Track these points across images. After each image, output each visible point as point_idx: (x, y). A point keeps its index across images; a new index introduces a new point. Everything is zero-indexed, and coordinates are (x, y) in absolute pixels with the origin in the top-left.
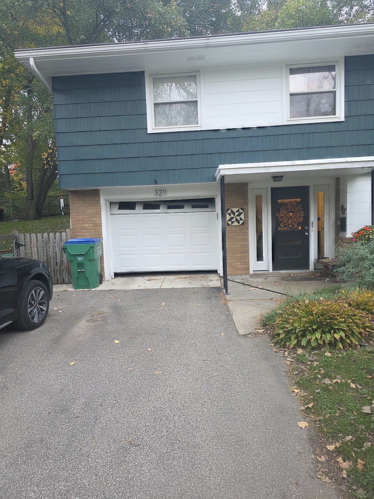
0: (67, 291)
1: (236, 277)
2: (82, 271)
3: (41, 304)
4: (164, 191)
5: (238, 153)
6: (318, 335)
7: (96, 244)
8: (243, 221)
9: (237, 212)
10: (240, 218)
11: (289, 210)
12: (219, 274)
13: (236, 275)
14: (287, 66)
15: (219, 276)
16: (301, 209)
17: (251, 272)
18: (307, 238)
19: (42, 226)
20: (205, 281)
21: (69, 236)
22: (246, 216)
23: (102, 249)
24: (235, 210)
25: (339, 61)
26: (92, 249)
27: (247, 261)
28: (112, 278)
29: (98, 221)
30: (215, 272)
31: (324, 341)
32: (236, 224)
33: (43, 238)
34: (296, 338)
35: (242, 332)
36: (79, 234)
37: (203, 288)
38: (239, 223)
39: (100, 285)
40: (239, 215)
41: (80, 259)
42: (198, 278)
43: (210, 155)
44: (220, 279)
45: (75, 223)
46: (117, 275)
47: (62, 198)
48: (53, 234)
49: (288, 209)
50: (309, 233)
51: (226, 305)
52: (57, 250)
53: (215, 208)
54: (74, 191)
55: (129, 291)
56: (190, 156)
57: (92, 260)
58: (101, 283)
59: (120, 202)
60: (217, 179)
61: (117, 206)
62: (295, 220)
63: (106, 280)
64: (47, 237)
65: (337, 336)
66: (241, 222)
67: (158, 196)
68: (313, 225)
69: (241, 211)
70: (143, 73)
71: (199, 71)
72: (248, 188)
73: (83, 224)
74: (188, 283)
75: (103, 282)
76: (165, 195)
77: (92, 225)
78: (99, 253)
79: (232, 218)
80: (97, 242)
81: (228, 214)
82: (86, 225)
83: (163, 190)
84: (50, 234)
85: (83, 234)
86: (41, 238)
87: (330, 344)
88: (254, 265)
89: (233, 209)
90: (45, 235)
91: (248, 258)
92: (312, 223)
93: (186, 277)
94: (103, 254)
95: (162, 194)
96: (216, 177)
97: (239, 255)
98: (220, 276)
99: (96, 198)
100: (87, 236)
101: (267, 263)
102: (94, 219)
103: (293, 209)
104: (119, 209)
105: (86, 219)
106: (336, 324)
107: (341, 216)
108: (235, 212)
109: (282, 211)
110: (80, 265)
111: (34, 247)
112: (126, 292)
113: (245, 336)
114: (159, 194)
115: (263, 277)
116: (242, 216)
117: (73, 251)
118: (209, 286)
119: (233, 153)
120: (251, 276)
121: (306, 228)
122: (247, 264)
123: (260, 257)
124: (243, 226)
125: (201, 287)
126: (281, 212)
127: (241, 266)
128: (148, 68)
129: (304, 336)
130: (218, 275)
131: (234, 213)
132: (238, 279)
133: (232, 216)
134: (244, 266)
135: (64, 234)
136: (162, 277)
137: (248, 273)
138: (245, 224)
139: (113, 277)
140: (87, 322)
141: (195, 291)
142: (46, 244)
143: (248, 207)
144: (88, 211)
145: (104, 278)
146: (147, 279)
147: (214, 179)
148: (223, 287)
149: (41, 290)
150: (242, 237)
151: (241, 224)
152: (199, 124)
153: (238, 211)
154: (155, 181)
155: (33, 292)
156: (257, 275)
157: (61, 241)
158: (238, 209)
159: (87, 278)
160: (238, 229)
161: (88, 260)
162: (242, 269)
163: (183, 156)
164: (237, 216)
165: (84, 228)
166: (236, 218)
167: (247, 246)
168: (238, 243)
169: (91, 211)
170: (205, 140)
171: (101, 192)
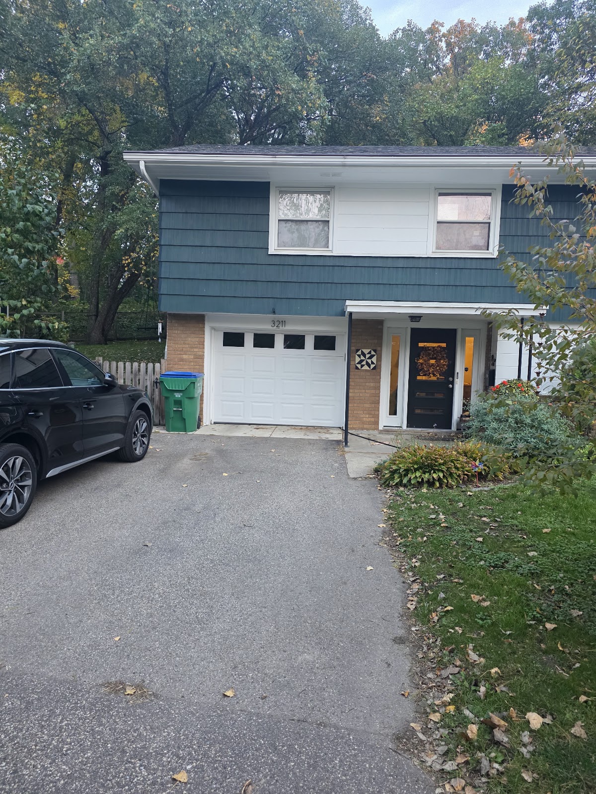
0: (158, 432)
1: (362, 432)
2: (179, 410)
3: (143, 436)
5: (373, 285)
6: (418, 474)
7: (198, 379)
8: (375, 365)
9: (368, 354)
10: (372, 361)
11: (431, 357)
13: (363, 429)
14: (436, 189)
15: (342, 429)
16: (445, 355)
17: (381, 428)
18: (451, 392)
19: (115, 354)
20: (324, 433)
21: (163, 368)
22: (379, 359)
23: (203, 387)
24: (366, 351)
25: (495, 189)
26: (192, 385)
27: (377, 413)
28: (211, 424)
29: (200, 353)
31: (423, 479)
32: (366, 367)
33: (132, 368)
34: (399, 478)
35: (352, 476)
37: (321, 440)
38: (370, 367)
40: (370, 358)
41: (178, 396)
43: (340, 285)
44: (341, 433)
47: (160, 323)
48: (145, 364)
49: (429, 354)
50: (453, 385)
52: (148, 383)
54: (173, 313)
55: (234, 437)
56: (316, 285)
57: (191, 398)
58: (198, 428)
60: (345, 315)
62: (438, 368)
63: (204, 425)
64: (137, 367)
65: (435, 476)
66: (372, 366)
67: (275, 327)
68: (458, 376)
69: (373, 353)
70: (267, 184)
71: (333, 187)
72: (383, 326)
73: (182, 355)
74: (303, 434)
75: (201, 426)
76: (284, 327)
77: (192, 357)
78: (200, 391)
79: (362, 361)
80: (199, 377)
81: (357, 355)
82: (185, 357)
83: (282, 321)
84: (142, 365)
86: (130, 368)
87: (428, 482)
88: (385, 419)
89: (364, 350)
90: (136, 364)
92: (458, 373)
94: (203, 393)
95: (280, 325)
96: (345, 312)
97: (367, 406)
99: (200, 325)
100: (185, 369)
101: (401, 418)
102: (194, 350)
103: (435, 356)
105: (186, 349)
106: (436, 466)
107: (492, 367)
108: (366, 354)
109: (423, 357)
110: (178, 403)
111: (121, 378)
112: (230, 438)
113: (355, 479)
116: (374, 359)
117: (170, 384)
118: (328, 438)
119: (366, 285)
120: (381, 432)
121: (451, 379)
122: (377, 417)
123: (393, 411)
124: (374, 371)
125: (318, 439)
126: (421, 357)
127: (369, 419)
128: (274, 179)
129: (406, 475)
131: (364, 355)
132: (364, 434)
133: (362, 358)
134: (373, 420)
135: (157, 365)
136: (273, 427)
137: (377, 429)
138: (377, 369)
139: (213, 422)
140: (190, 460)
141: (310, 442)
142: (136, 375)
143: (381, 350)
144: (189, 340)
145: (203, 422)
146: (254, 428)
147: (343, 313)
148: (343, 440)
149: (144, 422)
150: (372, 385)
151: (373, 369)
152: (330, 248)
153: (370, 353)
154: (273, 310)
155: (138, 421)
156: (388, 431)
157: (154, 374)
159: (184, 419)
160: (369, 374)
161: (187, 398)
162: (369, 423)
163: (308, 284)
164: (368, 359)
165: (182, 360)
166: (367, 361)
167: (378, 396)
168: (367, 391)
169: (192, 339)
170: (336, 268)
171: (206, 318)
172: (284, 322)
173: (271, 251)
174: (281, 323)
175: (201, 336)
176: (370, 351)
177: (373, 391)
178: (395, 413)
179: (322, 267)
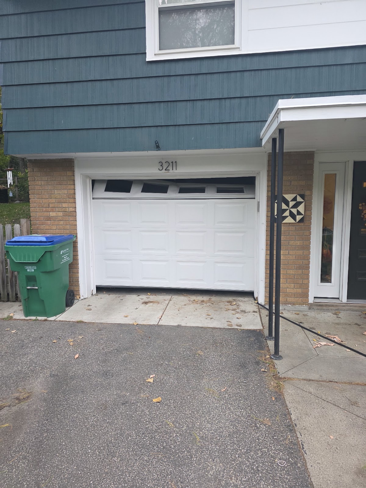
1: (285, 307)
2: (33, 289)
4: (173, 164)
7: (58, 246)
8: (303, 216)
9: (292, 201)
10: (298, 210)
12: (257, 298)
13: (286, 304)
15: (256, 302)
17: (311, 300)
20: (233, 312)
21: (25, 230)
22: (308, 208)
23: (76, 251)
24: (289, 197)
26: (48, 254)
27: (305, 281)
28: (92, 294)
29: (69, 208)
30: (250, 294)
32: (290, 220)
36: (42, 227)
37: (232, 330)
38: (295, 219)
39: (67, 309)
40: (295, 206)
41: (30, 270)
42: (222, 305)
44: (257, 310)
45: (36, 211)
46: (100, 289)
47: (9, 170)
51: (279, 396)
53: (254, 193)
54: (34, 160)
56: (217, 101)
57: (50, 272)
58: (71, 305)
59: (108, 180)
60: (264, 142)
61: (104, 187)
63: (82, 298)
66: (299, 218)
67: (164, 171)
69: (299, 199)
72: (313, 161)
73: (48, 213)
74: (204, 315)
75: (75, 301)
76: (175, 171)
77: (61, 214)
78: (66, 259)
79: (283, 211)
80: (61, 241)
82: (52, 214)
83: (172, 162)
85: (47, 227)
88: (316, 289)
89: (286, 196)
91: (307, 277)
93: (203, 301)
94: (76, 260)
95: (170, 168)
96: (261, 140)
98: (258, 303)
99: (68, 172)
101: (339, 286)
102: (64, 205)
104: (106, 190)
105: (53, 204)
108: (290, 201)
110: (31, 279)
114: (164, 168)
115: (331, 310)
116: (301, 208)
117: (18, 256)
118: (240, 326)
120: (311, 307)
122: (306, 287)
123: (326, 276)
124: (302, 224)
125: (228, 327)
127: (295, 290)
130: (255, 300)
131: (287, 203)
132: (289, 310)
133: (284, 206)
134: (300, 291)
135: (17, 226)
136: (167, 297)
137: (306, 302)
138: (305, 221)
139: (95, 292)
143: (311, 195)
144: (56, 193)
145: (79, 295)
146: (143, 301)
147: (258, 142)
148: (266, 332)
150: (298, 243)
151: (299, 222)
152: (237, 44)
153: (295, 199)
154: (156, 144)
156: (320, 305)
158: (295, 195)
159: (43, 301)
160: (294, 228)
161: (42, 272)
162: (295, 295)
163: (205, 102)
164: (292, 208)
165: (49, 218)
166: (290, 212)
167: (307, 258)
168: (291, 252)
169: (61, 192)
170: (246, 74)
171: (76, 162)
172: (174, 164)
173: (150, 57)
174: (171, 164)
175: (69, 187)
176: (296, 197)
177: (300, 252)
178: (329, 281)
179: (225, 75)
